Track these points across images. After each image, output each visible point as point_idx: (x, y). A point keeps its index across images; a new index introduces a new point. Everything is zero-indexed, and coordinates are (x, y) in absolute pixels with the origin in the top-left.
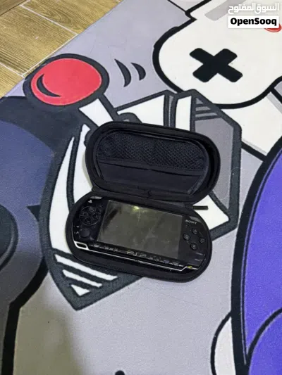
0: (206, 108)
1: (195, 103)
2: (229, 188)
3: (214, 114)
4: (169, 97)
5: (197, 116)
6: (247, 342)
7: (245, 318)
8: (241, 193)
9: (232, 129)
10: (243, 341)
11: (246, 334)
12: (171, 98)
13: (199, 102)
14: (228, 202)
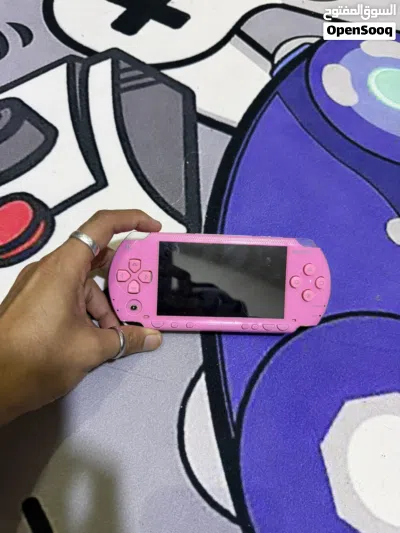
0: (137, 73)
1: (118, 67)
2: (183, 183)
3: (151, 79)
4: (74, 66)
5: (123, 86)
6: (232, 403)
7: (227, 369)
8: (202, 189)
9: (180, 96)
10: (226, 404)
11: (231, 391)
12: (78, 66)
13: (123, 65)
14: (184, 205)
